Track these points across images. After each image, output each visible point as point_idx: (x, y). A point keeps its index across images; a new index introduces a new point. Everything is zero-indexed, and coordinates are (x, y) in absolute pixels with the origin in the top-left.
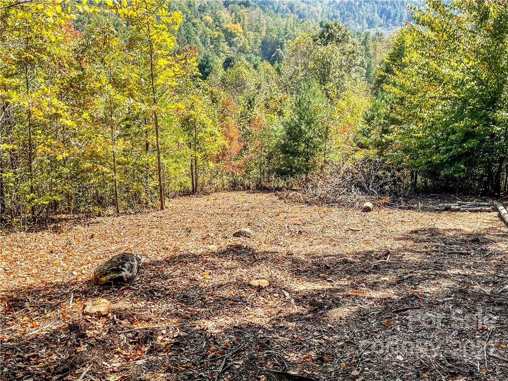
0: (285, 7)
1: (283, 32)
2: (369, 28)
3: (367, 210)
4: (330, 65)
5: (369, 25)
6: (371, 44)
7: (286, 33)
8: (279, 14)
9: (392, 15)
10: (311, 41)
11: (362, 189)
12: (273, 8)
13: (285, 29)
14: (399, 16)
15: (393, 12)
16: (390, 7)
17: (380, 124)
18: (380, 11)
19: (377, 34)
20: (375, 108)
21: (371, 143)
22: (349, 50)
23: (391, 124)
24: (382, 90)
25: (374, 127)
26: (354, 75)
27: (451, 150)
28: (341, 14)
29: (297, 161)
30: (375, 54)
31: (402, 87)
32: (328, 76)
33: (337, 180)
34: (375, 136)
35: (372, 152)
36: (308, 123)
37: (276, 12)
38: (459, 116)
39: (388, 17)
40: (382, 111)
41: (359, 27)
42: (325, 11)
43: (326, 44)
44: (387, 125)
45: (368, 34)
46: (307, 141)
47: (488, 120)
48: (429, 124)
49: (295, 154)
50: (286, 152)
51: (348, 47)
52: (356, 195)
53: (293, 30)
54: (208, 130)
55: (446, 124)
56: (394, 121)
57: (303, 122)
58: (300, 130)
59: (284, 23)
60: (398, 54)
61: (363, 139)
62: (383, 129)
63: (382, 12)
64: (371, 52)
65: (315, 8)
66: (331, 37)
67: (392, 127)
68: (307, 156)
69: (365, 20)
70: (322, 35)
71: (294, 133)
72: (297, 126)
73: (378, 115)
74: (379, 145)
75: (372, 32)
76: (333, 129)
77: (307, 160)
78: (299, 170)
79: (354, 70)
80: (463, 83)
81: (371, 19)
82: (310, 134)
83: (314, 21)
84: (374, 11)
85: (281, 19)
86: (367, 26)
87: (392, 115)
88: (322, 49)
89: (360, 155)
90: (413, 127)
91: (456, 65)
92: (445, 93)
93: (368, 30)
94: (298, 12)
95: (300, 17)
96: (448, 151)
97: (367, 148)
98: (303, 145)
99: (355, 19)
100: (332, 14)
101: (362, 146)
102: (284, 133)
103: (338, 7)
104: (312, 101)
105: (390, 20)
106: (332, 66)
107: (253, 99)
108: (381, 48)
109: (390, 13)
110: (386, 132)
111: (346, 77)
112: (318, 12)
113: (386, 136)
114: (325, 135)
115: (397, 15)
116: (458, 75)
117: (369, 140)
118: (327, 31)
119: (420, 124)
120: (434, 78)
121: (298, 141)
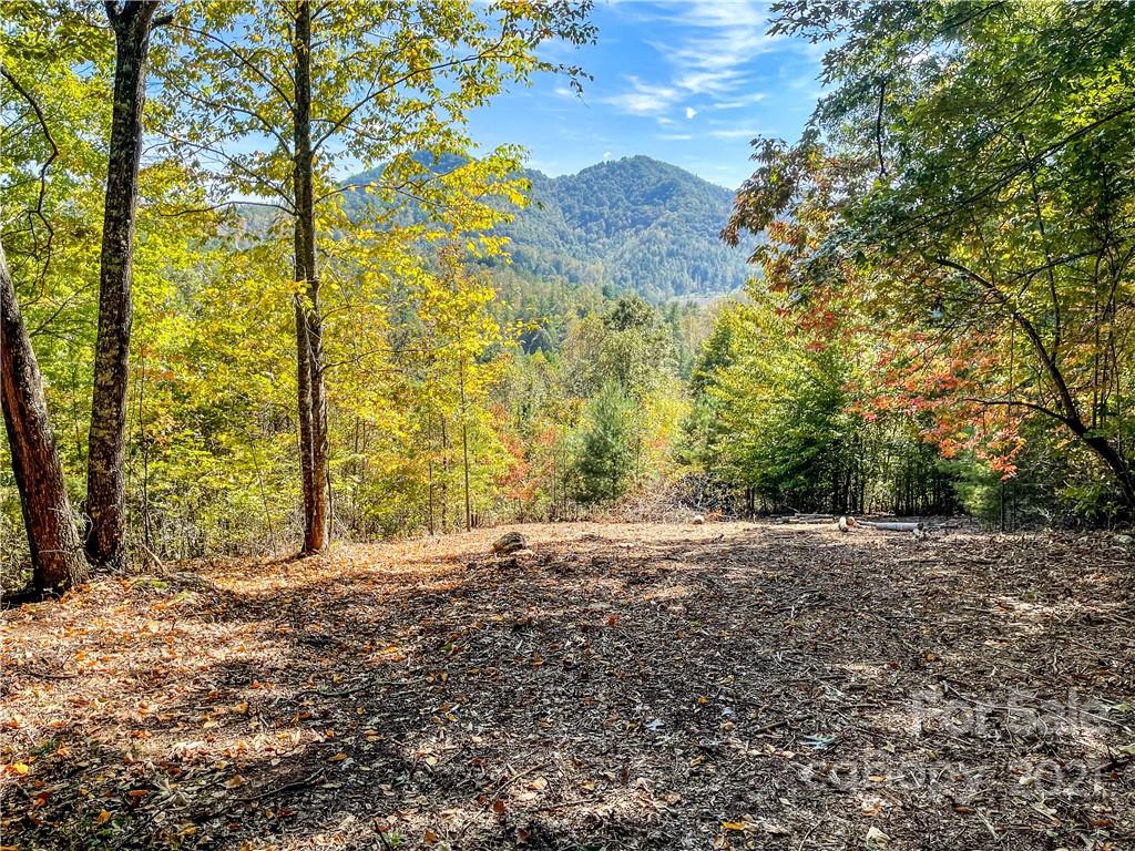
0: (547, 265)
1: (547, 303)
2: (676, 295)
3: (699, 522)
4: (629, 356)
5: (676, 290)
6: (681, 320)
7: (552, 305)
8: (540, 276)
9: (710, 275)
10: (602, 325)
11: (690, 505)
12: (530, 267)
13: (551, 299)
14: (720, 277)
15: (711, 271)
16: (706, 264)
17: (705, 434)
18: (691, 271)
19: (689, 305)
20: (695, 415)
21: (694, 458)
22: (654, 335)
23: (719, 433)
24: (704, 392)
25: (697, 439)
26: (663, 370)
27: (788, 460)
28: (633, 275)
29: (604, 482)
30: (687, 334)
31: (729, 389)
32: (627, 371)
33: (661, 497)
34: (699, 448)
35: (697, 469)
36: (614, 435)
37: (535, 272)
38: (795, 422)
39: (704, 279)
40: (707, 417)
41: (661, 293)
42: (609, 270)
43: (622, 329)
44: (714, 435)
45: (675, 305)
46: (613, 458)
47: (828, 424)
48: (762, 432)
49: (600, 473)
50: (588, 472)
51: (653, 333)
52: (684, 510)
53: (563, 301)
54: (493, 445)
55: (781, 430)
56: (721, 430)
57: (609, 433)
58: (606, 443)
59: (548, 290)
60: (722, 341)
61: (685, 453)
62: (709, 439)
63: (694, 272)
64: (682, 331)
65: (593, 266)
66: (627, 318)
67: (720, 436)
68: (615, 475)
69: (669, 283)
70: (615, 316)
71: (597, 448)
72: (601, 438)
73: (701, 424)
74: (704, 460)
75: (682, 301)
76: (646, 440)
77: (615, 480)
78: (604, 495)
79: (662, 363)
80: (797, 384)
81: (678, 281)
82: (619, 448)
83: (593, 285)
84: (682, 270)
85: (542, 284)
86: (673, 291)
87: (719, 422)
88: (616, 335)
89: (683, 472)
90: (744, 435)
91: (788, 363)
92: (777, 395)
93: (675, 299)
94: (568, 272)
95: (572, 279)
96: (785, 461)
97: (689, 463)
98: (609, 462)
99: (654, 282)
100: (619, 275)
101: (684, 462)
102: (584, 448)
103: (628, 264)
104: (619, 407)
105: (707, 283)
106: (633, 359)
107: (529, 406)
108: (697, 325)
109: (706, 273)
110: (713, 442)
111: (652, 373)
112: (597, 272)
113: (713, 447)
114: (636, 448)
115: (716, 276)
116: (791, 375)
117: (693, 454)
118: (623, 311)
119: (752, 432)
120: (764, 379)
121: (601, 458)
